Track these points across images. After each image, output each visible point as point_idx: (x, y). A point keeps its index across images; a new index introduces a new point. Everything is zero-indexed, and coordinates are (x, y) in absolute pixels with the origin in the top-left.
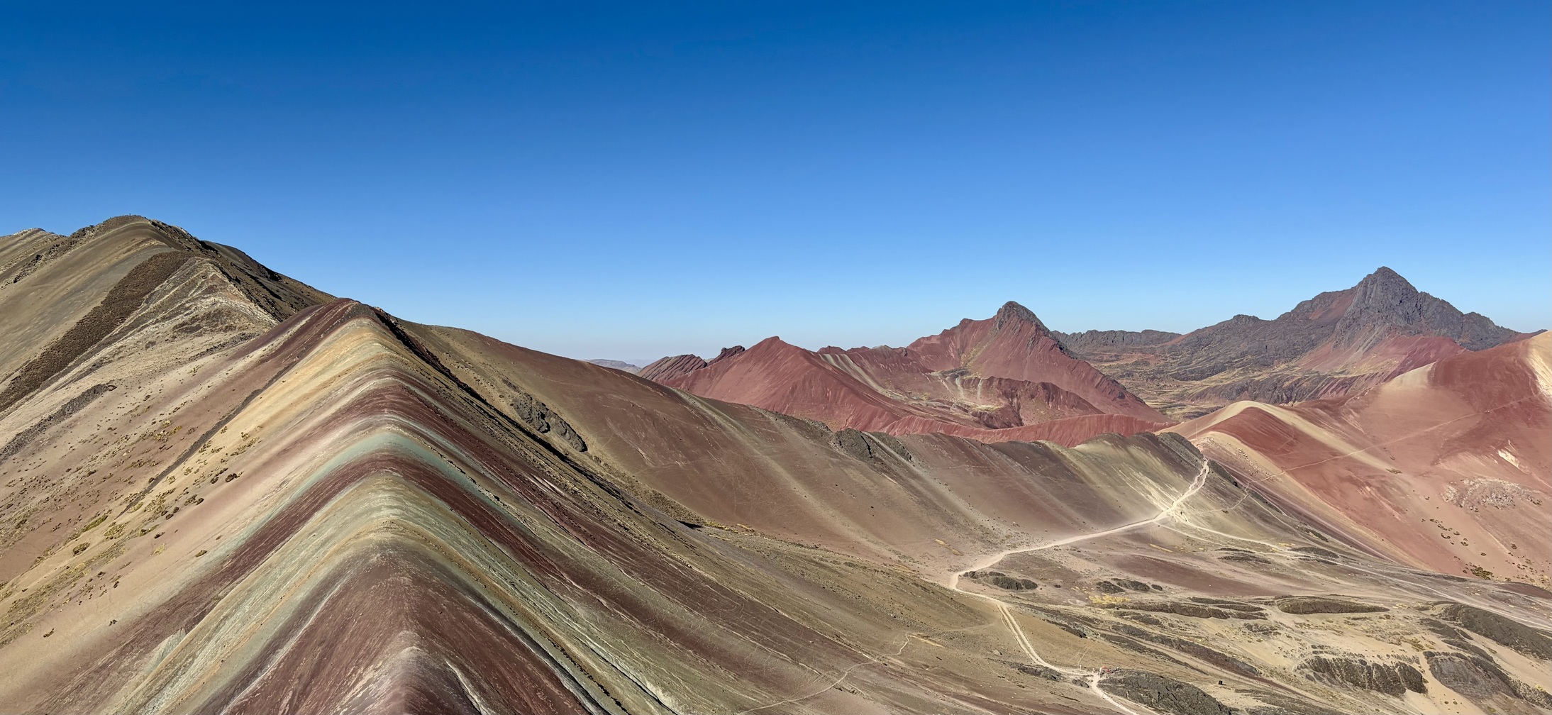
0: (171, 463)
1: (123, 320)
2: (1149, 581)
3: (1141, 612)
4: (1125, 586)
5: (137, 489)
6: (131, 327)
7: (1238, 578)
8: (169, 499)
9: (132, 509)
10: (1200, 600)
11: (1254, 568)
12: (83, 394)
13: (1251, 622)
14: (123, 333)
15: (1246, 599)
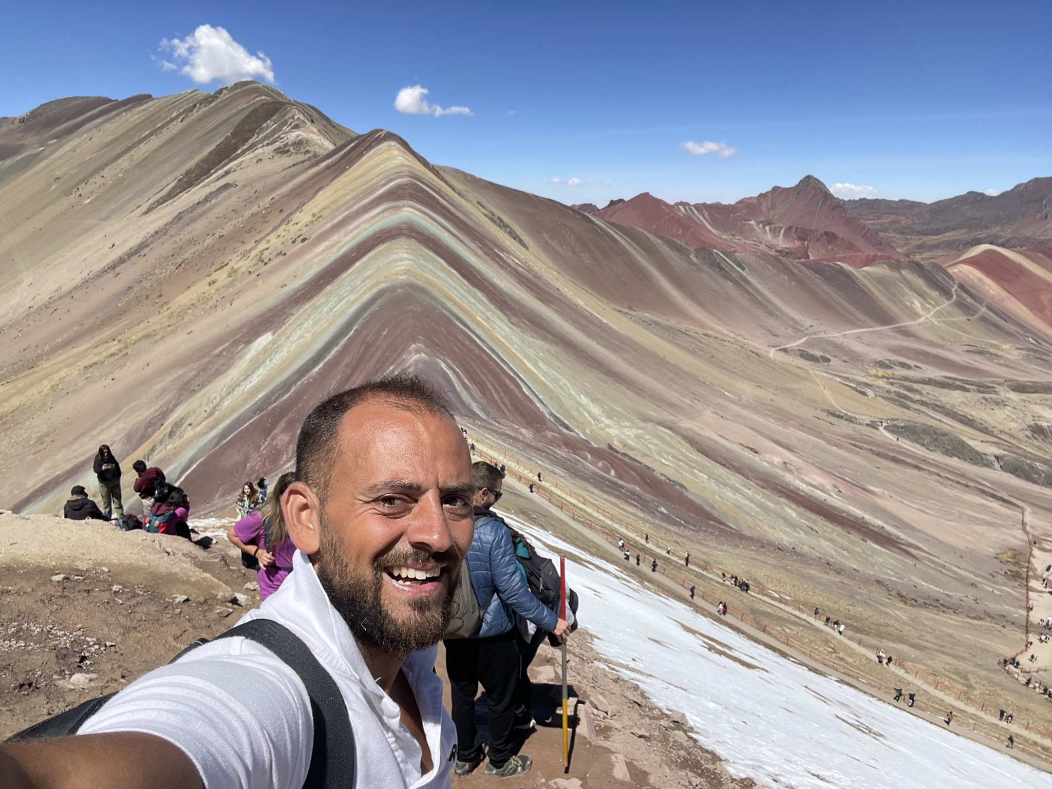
0: (268, 232)
1: (244, 145)
2: (911, 363)
3: (906, 383)
4: (895, 364)
5: (248, 247)
6: (248, 149)
7: (977, 365)
8: (266, 253)
9: (244, 258)
10: (950, 378)
11: (988, 359)
12: (218, 189)
13: (987, 396)
14: (243, 153)
15: (983, 380)
